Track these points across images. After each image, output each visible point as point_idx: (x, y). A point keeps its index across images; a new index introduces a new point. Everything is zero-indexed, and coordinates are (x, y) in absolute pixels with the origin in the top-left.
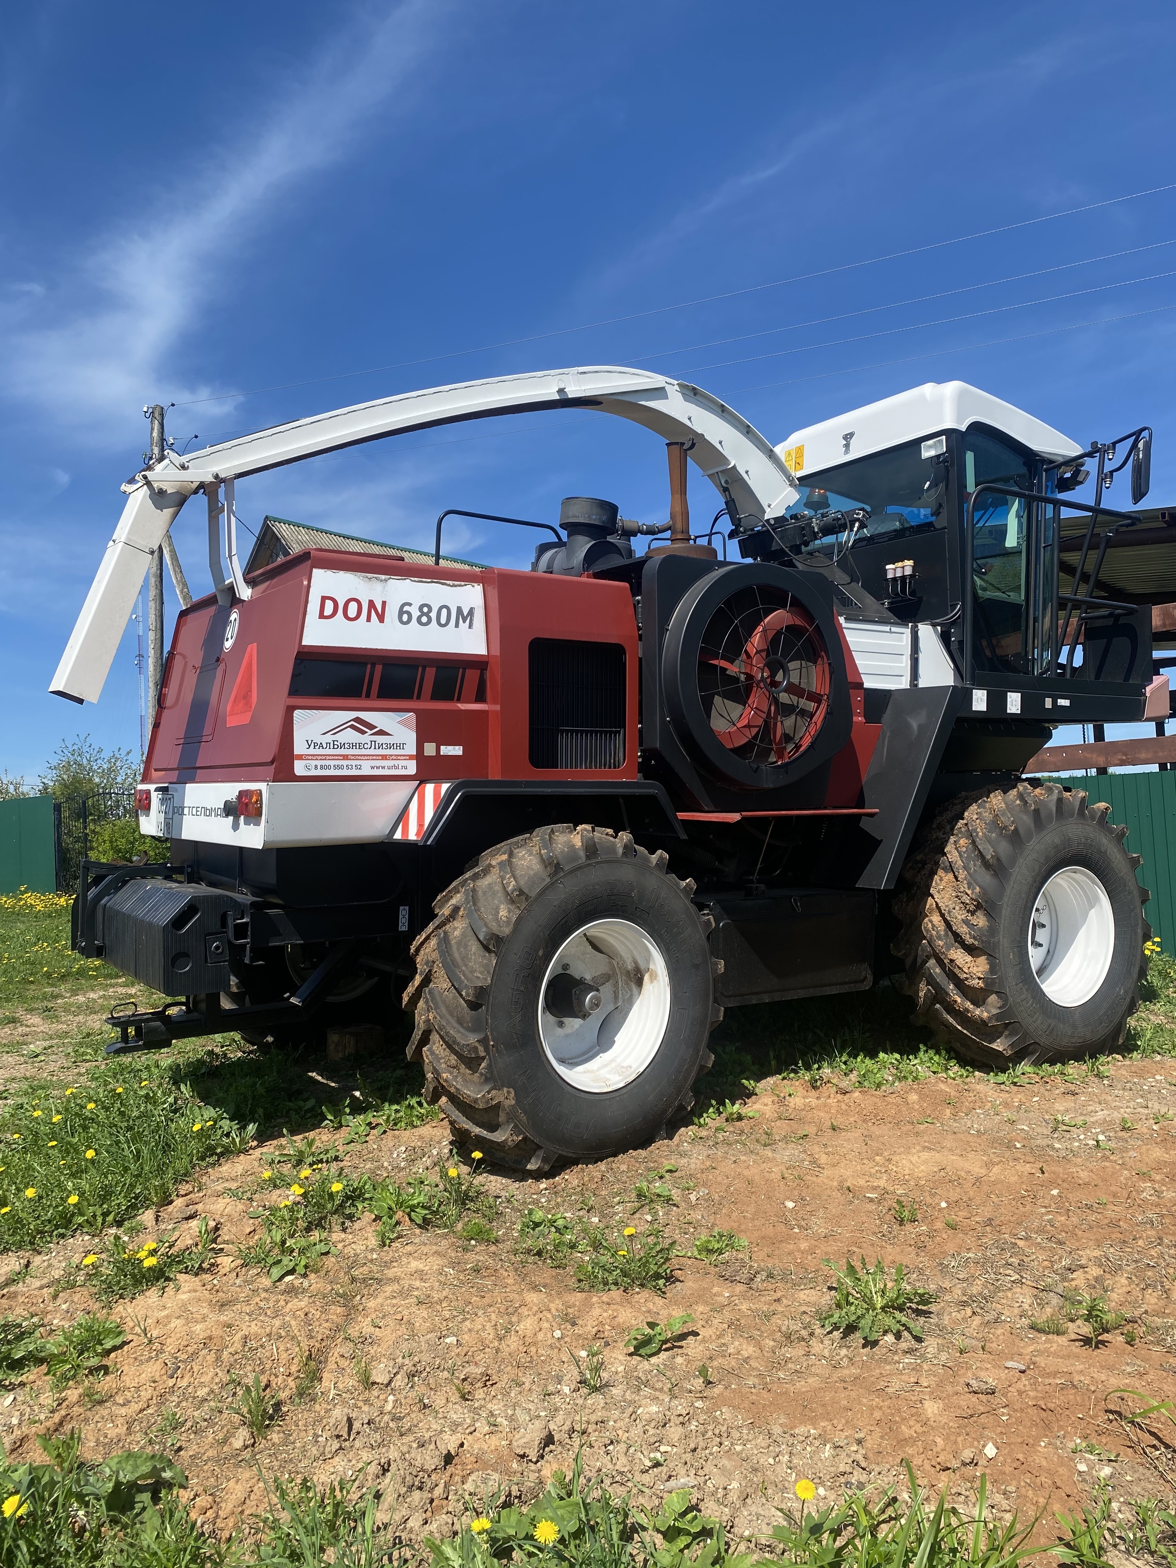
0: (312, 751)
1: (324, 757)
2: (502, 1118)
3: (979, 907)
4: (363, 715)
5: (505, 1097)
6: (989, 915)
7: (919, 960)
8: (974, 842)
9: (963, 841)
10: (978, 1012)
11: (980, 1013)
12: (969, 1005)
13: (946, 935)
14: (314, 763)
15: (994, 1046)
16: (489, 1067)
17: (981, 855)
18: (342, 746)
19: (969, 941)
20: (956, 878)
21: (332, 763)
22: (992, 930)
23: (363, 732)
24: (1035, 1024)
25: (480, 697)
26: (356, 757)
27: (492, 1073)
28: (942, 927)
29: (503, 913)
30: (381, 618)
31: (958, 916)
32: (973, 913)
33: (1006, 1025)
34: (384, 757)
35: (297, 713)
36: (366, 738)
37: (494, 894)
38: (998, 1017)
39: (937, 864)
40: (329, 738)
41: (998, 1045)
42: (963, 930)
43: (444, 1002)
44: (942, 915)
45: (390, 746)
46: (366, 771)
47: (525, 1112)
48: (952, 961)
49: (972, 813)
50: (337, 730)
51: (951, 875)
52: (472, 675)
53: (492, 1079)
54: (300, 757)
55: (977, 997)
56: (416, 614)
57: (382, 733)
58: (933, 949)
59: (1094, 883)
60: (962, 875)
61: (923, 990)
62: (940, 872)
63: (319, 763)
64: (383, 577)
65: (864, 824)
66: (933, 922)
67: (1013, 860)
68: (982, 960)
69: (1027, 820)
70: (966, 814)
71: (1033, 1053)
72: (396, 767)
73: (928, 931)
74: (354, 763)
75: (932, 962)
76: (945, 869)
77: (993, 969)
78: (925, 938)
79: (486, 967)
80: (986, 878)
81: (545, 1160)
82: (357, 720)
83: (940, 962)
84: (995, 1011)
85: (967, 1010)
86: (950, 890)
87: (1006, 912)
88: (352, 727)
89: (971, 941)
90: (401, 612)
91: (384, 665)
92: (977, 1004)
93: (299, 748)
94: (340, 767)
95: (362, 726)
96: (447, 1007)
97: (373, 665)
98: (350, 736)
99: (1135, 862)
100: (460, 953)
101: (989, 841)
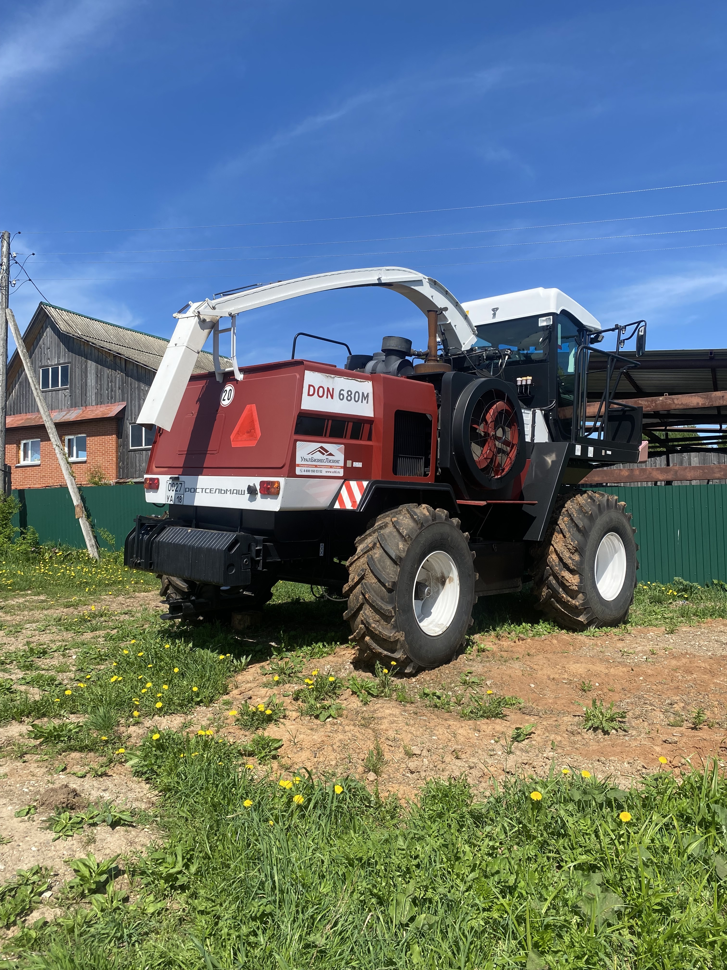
0: (303, 463)
1: (308, 466)
2: (399, 646)
3: (576, 551)
4: (324, 445)
5: (401, 636)
6: (581, 555)
7: (545, 577)
8: (572, 519)
9: (566, 519)
10: (574, 602)
11: (576, 602)
12: (569, 598)
13: (559, 564)
14: (303, 468)
15: (579, 619)
16: (395, 621)
17: (576, 526)
18: (315, 460)
19: (572, 567)
20: (565, 537)
21: (311, 469)
22: (582, 562)
23: (323, 454)
24: (597, 608)
25: (369, 439)
26: (320, 466)
27: (396, 624)
28: (557, 560)
29: (401, 546)
30: (332, 397)
31: (566, 555)
32: (573, 554)
33: (585, 608)
34: (331, 467)
35: (298, 443)
36: (324, 457)
37: (394, 537)
38: (582, 604)
39: (554, 530)
40: (310, 456)
41: (581, 618)
42: (569, 562)
43: (373, 589)
44: (558, 555)
45: (334, 461)
46: (324, 474)
47: (408, 644)
48: (563, 577)
49: (569, 505)
50: (313, 453)
51: (561, 535)
52: (367, 426)
53: (395, 627)
54: (298, 465)
55: (573, 594)
56: (346, 395)
57: (331, 454)
58: (552, 571)
59: (619, 540)
60: (568, 535)
61: (545, 592)
62: (556, 534)
63: (306, 469)
64: (333, 376)
65: (525, 509)
66: (553, 558)
67: (590, 528)
68: (577, 576)
69: (595, 509)
70: (566, 505)
71: (595, 623)
72: (335, 472)
73: (550, 562)
74: (319, 469)
75: (551, 578)
76: (558, 532)
77: (581, 582)
78: (548, 566)
79: (395, 572)
80: (579, 536)
81: (414, 668)
82: (321, 447)
83: (556, 577)
84: (581, 602)
85: (569, 601)
86: (561, 542)
87: (587, 554)
88: (319, 451)
89: (573, 567)
90: (340, 394)
91: (333, 420)
92: (573, 598)
93: (298, 461)
94: (313, 471)
95: (323, 451)
96: (375, 592)
97: (328, 420)
98: (318, 456)
99: (634, 531)
100: (381, 566)
101: (579, 518)
